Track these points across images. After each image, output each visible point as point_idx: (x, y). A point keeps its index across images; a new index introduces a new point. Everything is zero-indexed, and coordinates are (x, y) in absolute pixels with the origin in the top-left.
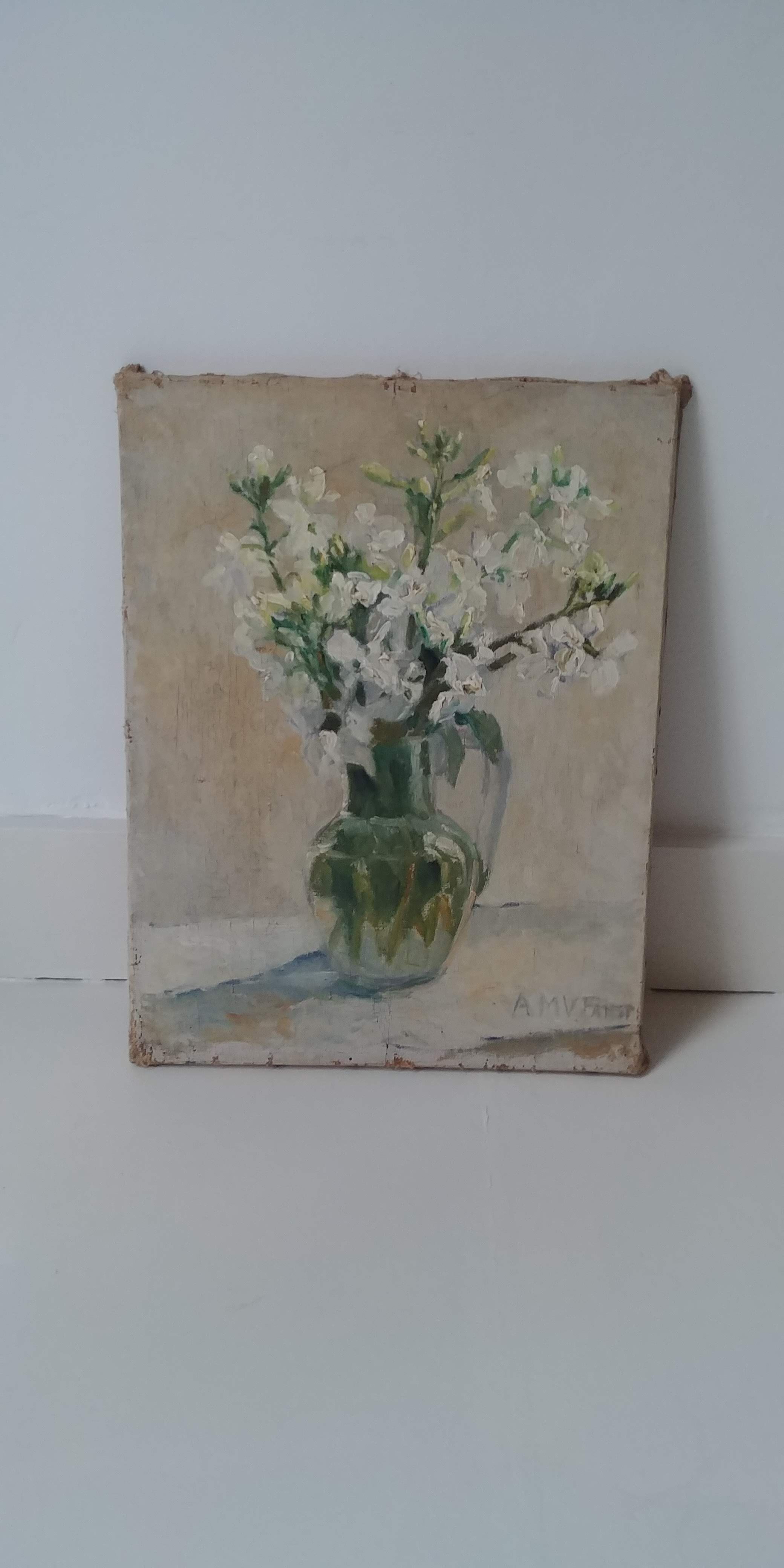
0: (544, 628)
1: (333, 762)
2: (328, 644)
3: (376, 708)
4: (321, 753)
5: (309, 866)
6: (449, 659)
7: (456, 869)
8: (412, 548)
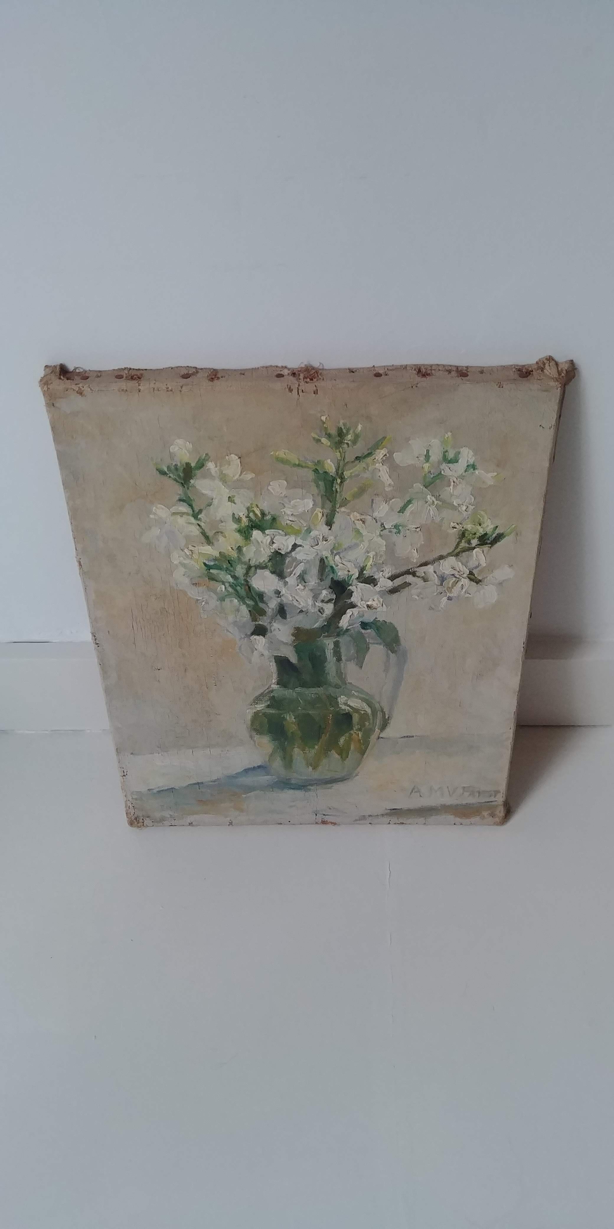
0: (435, 565)
1: (263, 655)
2: (252, 579)
3: (295, 620)
4: (253, 650)
5: (249, 717)
6: (354, 587)
7: (364, 717)
8: (320, 512)
